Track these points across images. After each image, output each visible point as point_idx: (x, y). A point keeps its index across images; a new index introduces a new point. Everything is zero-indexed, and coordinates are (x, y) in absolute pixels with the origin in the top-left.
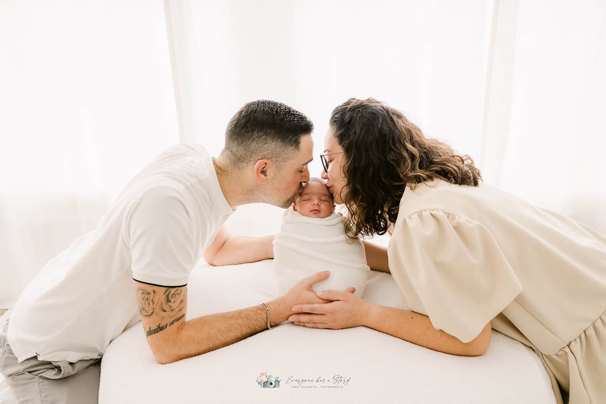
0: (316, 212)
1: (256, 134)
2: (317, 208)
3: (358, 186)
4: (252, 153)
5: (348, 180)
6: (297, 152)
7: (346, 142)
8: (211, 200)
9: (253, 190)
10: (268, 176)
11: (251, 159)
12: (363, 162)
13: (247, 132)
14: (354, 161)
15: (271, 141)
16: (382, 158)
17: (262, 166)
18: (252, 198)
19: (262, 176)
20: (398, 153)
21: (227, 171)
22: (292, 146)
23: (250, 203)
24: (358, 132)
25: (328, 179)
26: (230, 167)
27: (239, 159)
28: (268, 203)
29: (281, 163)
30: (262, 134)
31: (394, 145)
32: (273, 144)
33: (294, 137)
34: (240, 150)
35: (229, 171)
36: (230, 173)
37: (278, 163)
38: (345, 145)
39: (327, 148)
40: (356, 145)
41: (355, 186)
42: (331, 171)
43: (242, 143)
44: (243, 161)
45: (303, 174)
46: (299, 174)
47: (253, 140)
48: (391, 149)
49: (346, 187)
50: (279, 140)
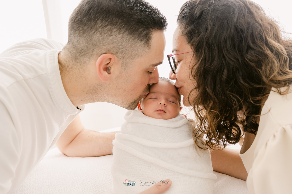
0: (162, 113)
1: (99, 24)
2: (163, 108)
3: (209, 90)
4: (95, 46)
5: (198, 83)
6: (146, 50)
7: (196, 40)
8: (51, 98)
9: (96, 89)
10: (112, 74)
11: (94, 53)
12: (215, 63)
13: (89, 20)
14: (204, 61)
15: (117, 33)
16: (239, 58)
17: (106, 61)
18: (96, 98)
19: (106, 73)
20: (259, 52)
21: (68, 66)
22: (141, 41)
23: (95, 102)
24: (209, 28)
25: (176, 79)
26: (71, 61)
27: (80, 52)
28: (113, 103)
29: (128, 60)
30: (107, 24)
31: (254, 42)
32: (119, 36)
33: (144, 30)
34: (82, 42)
35: (70, 66)
36: (71, 68)
37: (124, 60)
38: (194, 43)
39: (175, 48)
40: (207, 42)
41: (206, 91)
42: (179, 72)
43: (83, 33)
44: (84, 55)
45: (152, 75)
46: (147, 76)
47: (96, 31)
48: (249, 48)
49: (195, 90)
50: (127, 33)
